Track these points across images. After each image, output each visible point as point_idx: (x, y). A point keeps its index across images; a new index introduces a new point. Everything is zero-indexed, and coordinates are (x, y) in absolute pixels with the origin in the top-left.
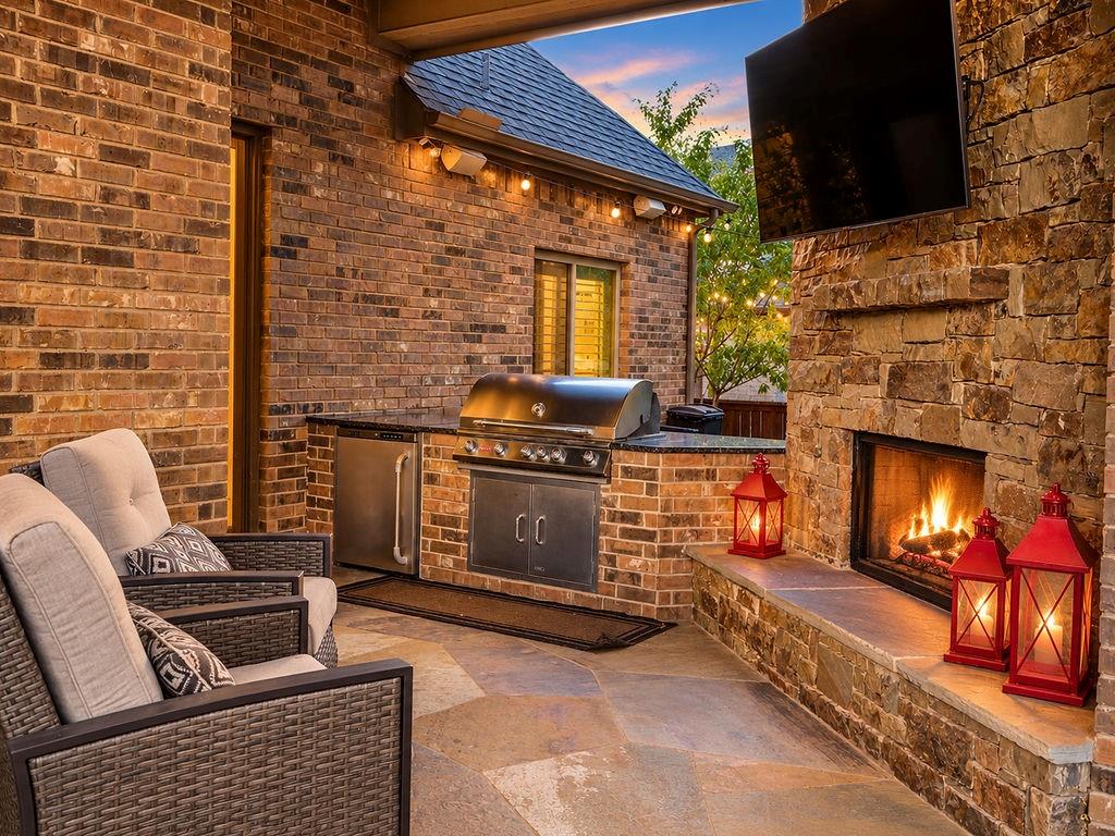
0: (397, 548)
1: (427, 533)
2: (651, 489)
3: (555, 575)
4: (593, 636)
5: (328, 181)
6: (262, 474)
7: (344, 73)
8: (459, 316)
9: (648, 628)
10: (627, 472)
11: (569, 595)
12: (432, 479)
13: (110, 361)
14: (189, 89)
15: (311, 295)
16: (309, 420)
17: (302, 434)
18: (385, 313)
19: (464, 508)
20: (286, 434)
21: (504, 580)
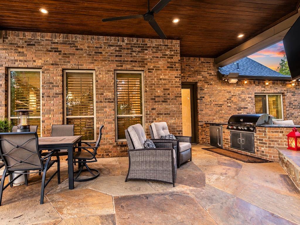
0: (218, 143)
1: (224, 141)
2: (265, 135)
3: (246, 150)
4: (246, 160)
5: (207, 88)
6: (198, 131)
7: (210, 72)
8: (235, 106)
9: (266, 161)
10: (259, 131)
11: (249, 154)
12: (224, 132)
13: (165, 114)
14: (174, 79)
15: (205, 105)
16: (206, 123)
17: (204, 125)
18: (219, 107)
19: (229, 137)
20: (202, 125)
21: (237, 150)
